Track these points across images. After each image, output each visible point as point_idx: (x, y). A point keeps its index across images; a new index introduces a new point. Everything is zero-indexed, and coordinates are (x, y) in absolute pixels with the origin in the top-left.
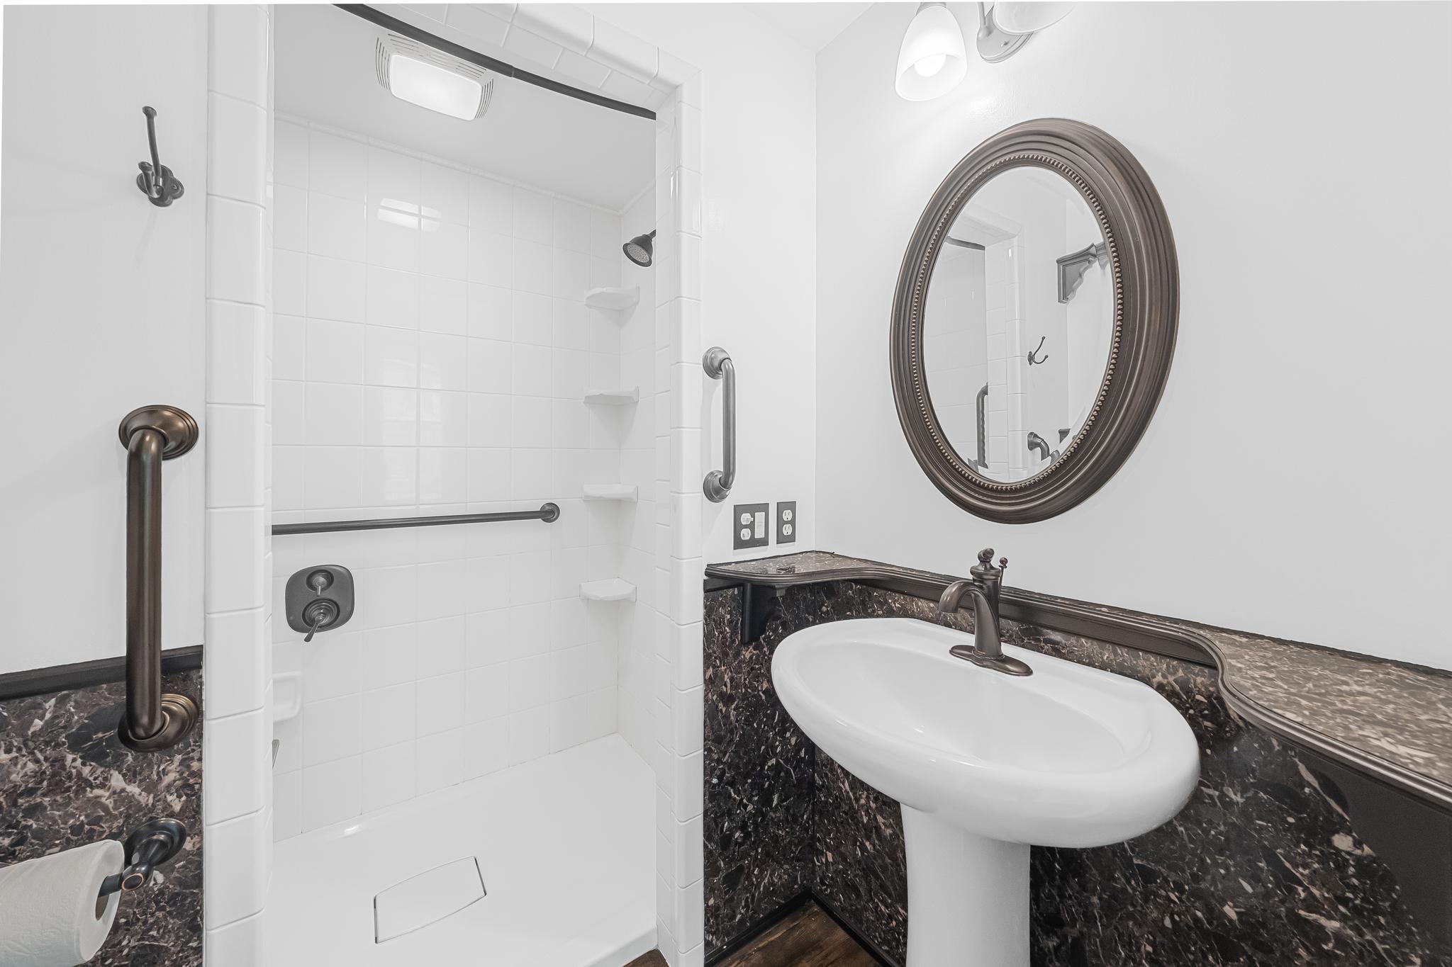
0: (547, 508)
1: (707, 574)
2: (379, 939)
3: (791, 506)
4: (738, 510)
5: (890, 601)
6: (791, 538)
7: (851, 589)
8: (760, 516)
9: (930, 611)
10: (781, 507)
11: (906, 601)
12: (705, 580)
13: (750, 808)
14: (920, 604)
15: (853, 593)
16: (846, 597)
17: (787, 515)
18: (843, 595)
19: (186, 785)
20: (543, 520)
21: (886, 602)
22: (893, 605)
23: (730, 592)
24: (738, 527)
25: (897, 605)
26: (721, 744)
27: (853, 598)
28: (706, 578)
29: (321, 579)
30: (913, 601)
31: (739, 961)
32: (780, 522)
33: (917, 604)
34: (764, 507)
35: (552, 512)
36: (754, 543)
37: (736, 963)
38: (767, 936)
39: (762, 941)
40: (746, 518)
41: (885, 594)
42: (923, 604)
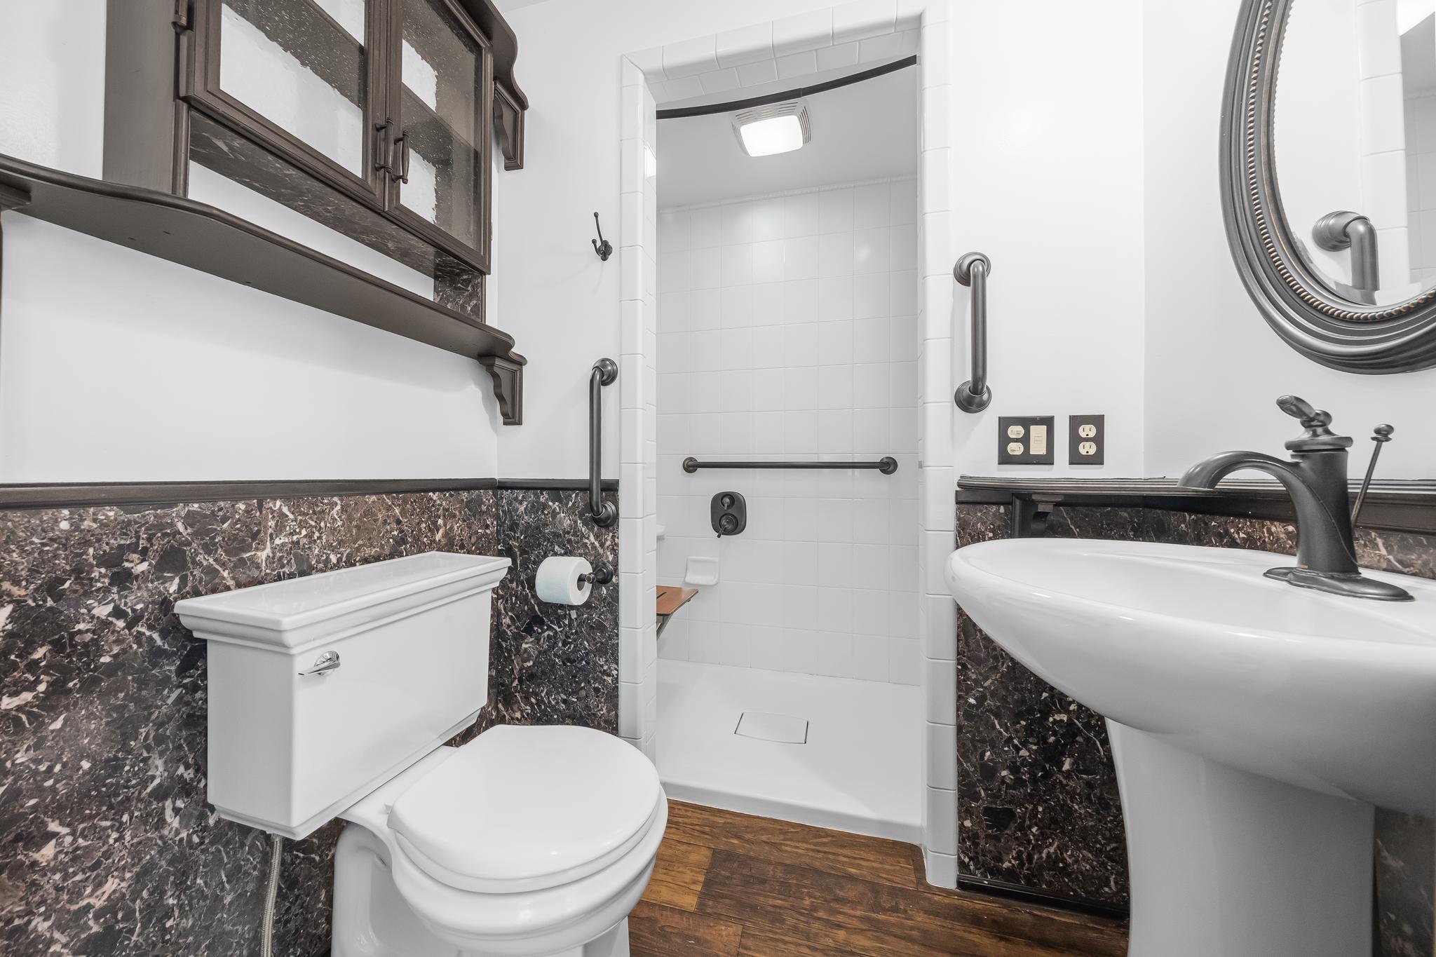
0: (885, 460)
1: (959, 485)
2: (737, 732)
3: (1098, 421)
4: (1005, 423)
5: (1232, 530)
6: (1097, 459)
7: (1184, 522)
8: (1038, 432)
9: (1289, 538)
10: (1076, 422)
11: (1254, 527)
12: (957, 491)
13: (1024, 753)
14: (1273, 529)
15: (1186, 526)
16: (1178, 533)
17: (1087, 431)
18: (1175, 531)
19: (613, 549)
20: (882, 471)
21: (1227, 532)
22: (1237, 536)
23: (994, 508)
24: (1004, 440)
25: (1242, 535)
26: (980, 666)
27: (1187, 533)
28: (958, 489)
29: (727, 500)
30: (1263, 527)
31: (1001, 906)
32: (1075, 440)
33: (1269, 530)
34: (1048, 422)
35: (888, 464)
36: (1027, 459)
37: (997, 905)
38: (1049, 911)
39: (1040, 910)
40: (1015, 431)
41: (1226, 522)
42: (1277, 528)
